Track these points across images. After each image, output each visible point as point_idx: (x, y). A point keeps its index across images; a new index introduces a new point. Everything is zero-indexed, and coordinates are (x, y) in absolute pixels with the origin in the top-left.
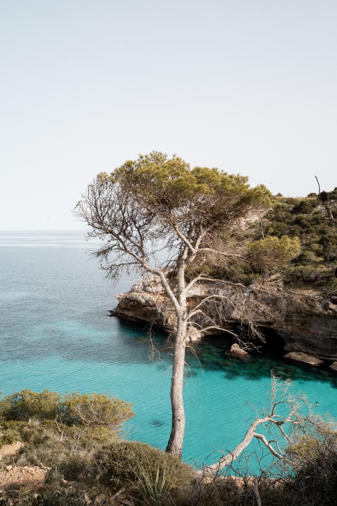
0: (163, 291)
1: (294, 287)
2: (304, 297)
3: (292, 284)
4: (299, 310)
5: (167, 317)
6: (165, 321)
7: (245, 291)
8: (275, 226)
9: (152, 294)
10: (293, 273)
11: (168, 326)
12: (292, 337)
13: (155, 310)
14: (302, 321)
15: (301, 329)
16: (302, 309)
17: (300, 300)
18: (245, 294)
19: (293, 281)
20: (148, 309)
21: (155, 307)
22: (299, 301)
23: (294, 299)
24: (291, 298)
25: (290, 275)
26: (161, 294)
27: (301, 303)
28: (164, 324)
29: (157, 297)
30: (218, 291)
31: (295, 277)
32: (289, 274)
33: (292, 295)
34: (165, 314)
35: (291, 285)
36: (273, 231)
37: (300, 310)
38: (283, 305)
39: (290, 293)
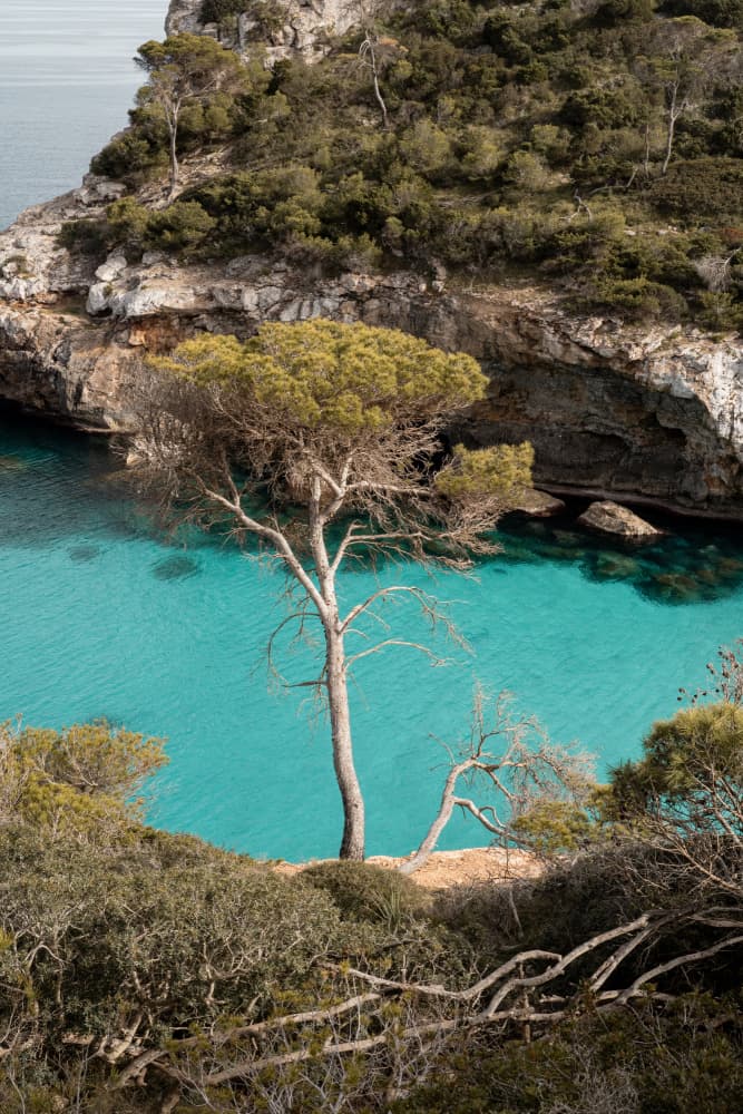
0: (50, 292)
1: (479, 280)
2: (506, 309)
3: (472, 267)
4: (493, 351)
5: (75, 381)
6: (70, 396)
7: (326, 291)
8: (416, 53)
9: (15, 303)
10: (476, 232)
11: (82, 412)
12: (473, 431)
13: (33, 361)
14: (500, 383)
15: (498, 407)
16: (501, 349)
17: (498, 320)
18: (328, 303)
19: (476, 260)
20: (6, 356)
21: (33, 349)
22: (493, 323)
23: (477, 318)
24: (470, 315)
25: (468, 239)
26: (46, 305)
27: (500, 329)
28: (70, 406)
29: (35, 314)
30: (239, 291)
31: (483, 246)
32: (464, 235)
33: (475, 307)
34: (72, 374)
35: (470, 274)
36: (408, 73)
37: (497, 352)
38: (446, 338)
39: (467, 298)
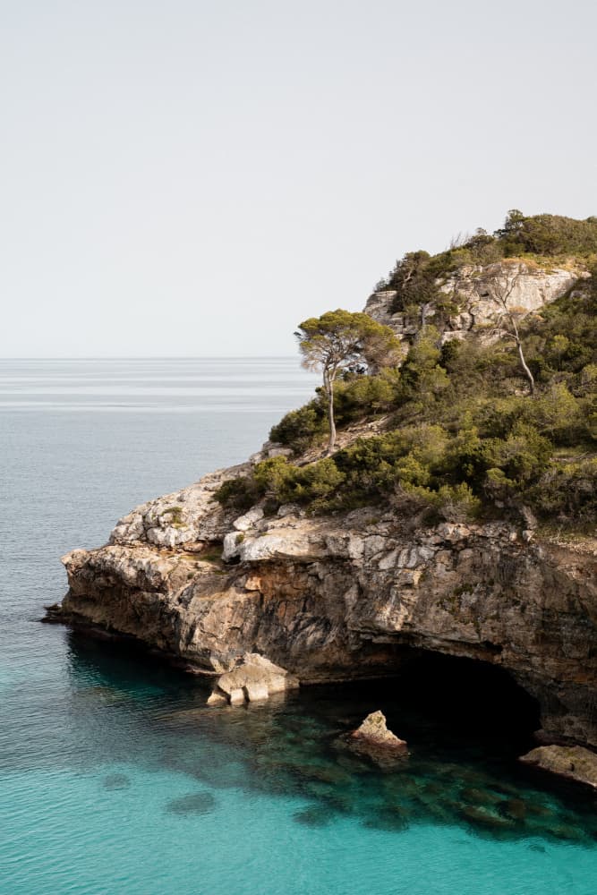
0: (198, 541)
1: (567, 527)
2: (589, 559)
3: (563, 517)
4: (577, 604)
5: (190, 622)
6: (184, 636)
7: (423, 540)
8: (578, 330)
9: (164, 550)
10: (569, 482)
11: (191, 653)
12: (560, 695)
13: (162, 603)
14: (590, 642)
15: (587, 669)
16: (584, 602)
17: (580, 570)
18: (424, 551)
19: (567, 511)
20: (143, 598)
21: (165, 592)
22: (574, 574)
23: (559, 568)
24: (554, 565)
25: (561, 489)
26: (193, 553)
27: (581, 580)
28: (182, 646)
29: (175, 559)
30: (347, 539)
31: (576, 495)
32: (559, 484)
33: (559, 556)
34: (188, 615)
35: (559, 522)
36: (564, 347)
37: (582, 606)
38: (531, 589)
39: (553, 548)
